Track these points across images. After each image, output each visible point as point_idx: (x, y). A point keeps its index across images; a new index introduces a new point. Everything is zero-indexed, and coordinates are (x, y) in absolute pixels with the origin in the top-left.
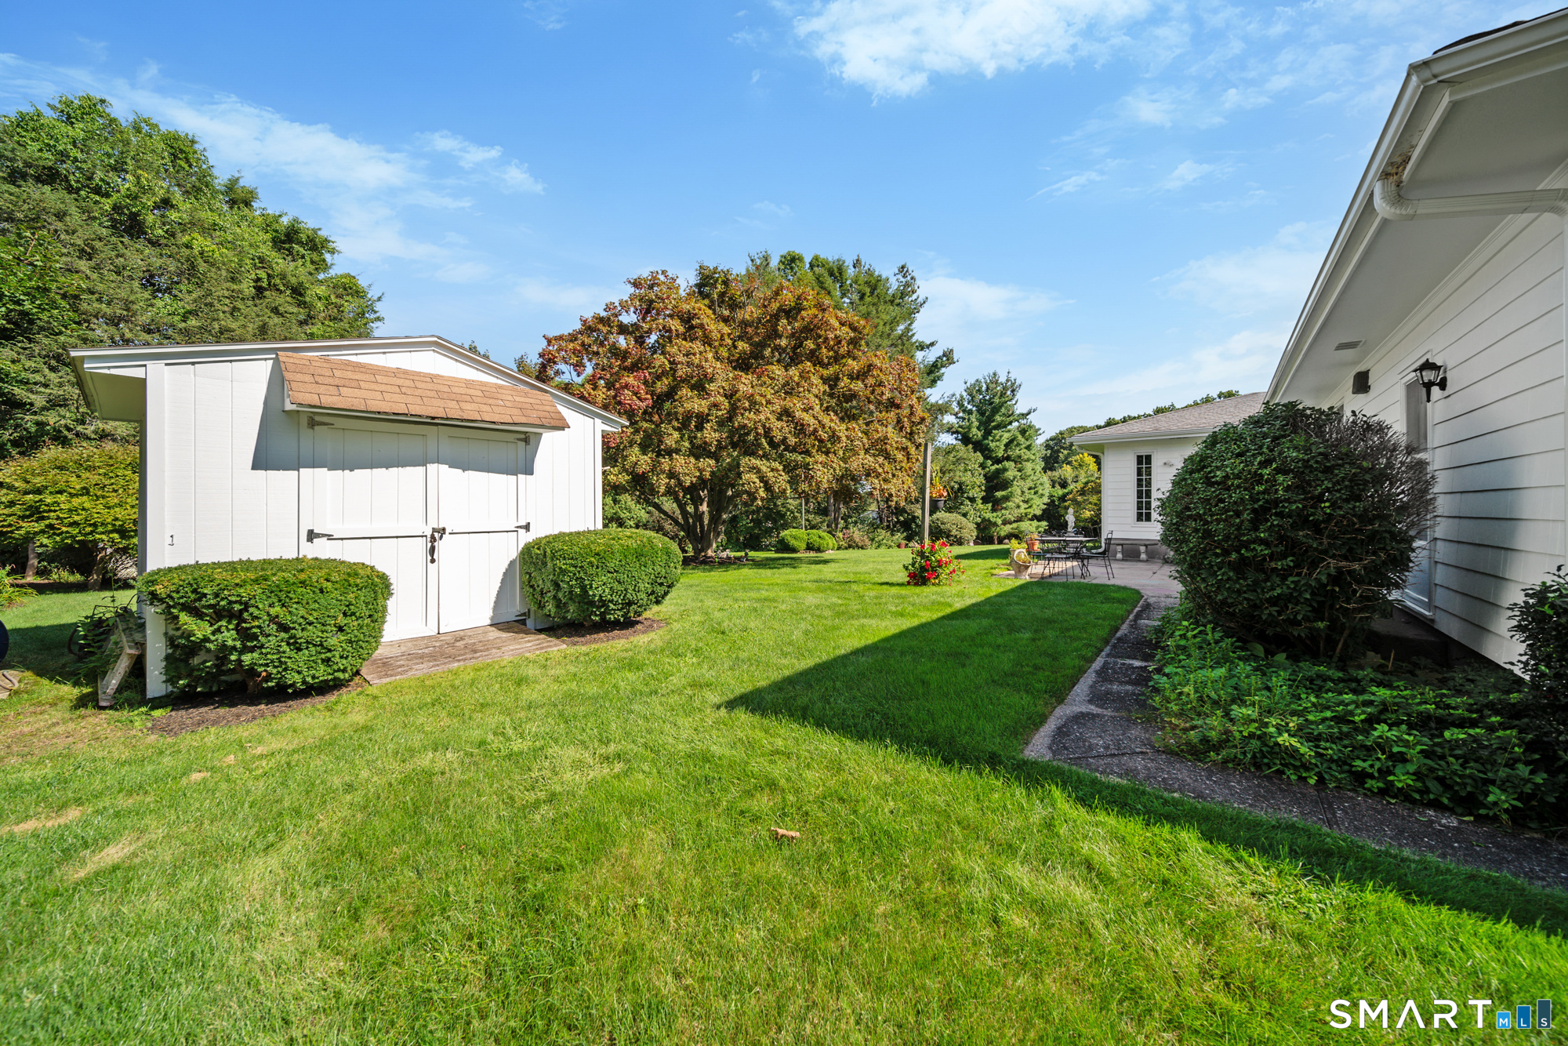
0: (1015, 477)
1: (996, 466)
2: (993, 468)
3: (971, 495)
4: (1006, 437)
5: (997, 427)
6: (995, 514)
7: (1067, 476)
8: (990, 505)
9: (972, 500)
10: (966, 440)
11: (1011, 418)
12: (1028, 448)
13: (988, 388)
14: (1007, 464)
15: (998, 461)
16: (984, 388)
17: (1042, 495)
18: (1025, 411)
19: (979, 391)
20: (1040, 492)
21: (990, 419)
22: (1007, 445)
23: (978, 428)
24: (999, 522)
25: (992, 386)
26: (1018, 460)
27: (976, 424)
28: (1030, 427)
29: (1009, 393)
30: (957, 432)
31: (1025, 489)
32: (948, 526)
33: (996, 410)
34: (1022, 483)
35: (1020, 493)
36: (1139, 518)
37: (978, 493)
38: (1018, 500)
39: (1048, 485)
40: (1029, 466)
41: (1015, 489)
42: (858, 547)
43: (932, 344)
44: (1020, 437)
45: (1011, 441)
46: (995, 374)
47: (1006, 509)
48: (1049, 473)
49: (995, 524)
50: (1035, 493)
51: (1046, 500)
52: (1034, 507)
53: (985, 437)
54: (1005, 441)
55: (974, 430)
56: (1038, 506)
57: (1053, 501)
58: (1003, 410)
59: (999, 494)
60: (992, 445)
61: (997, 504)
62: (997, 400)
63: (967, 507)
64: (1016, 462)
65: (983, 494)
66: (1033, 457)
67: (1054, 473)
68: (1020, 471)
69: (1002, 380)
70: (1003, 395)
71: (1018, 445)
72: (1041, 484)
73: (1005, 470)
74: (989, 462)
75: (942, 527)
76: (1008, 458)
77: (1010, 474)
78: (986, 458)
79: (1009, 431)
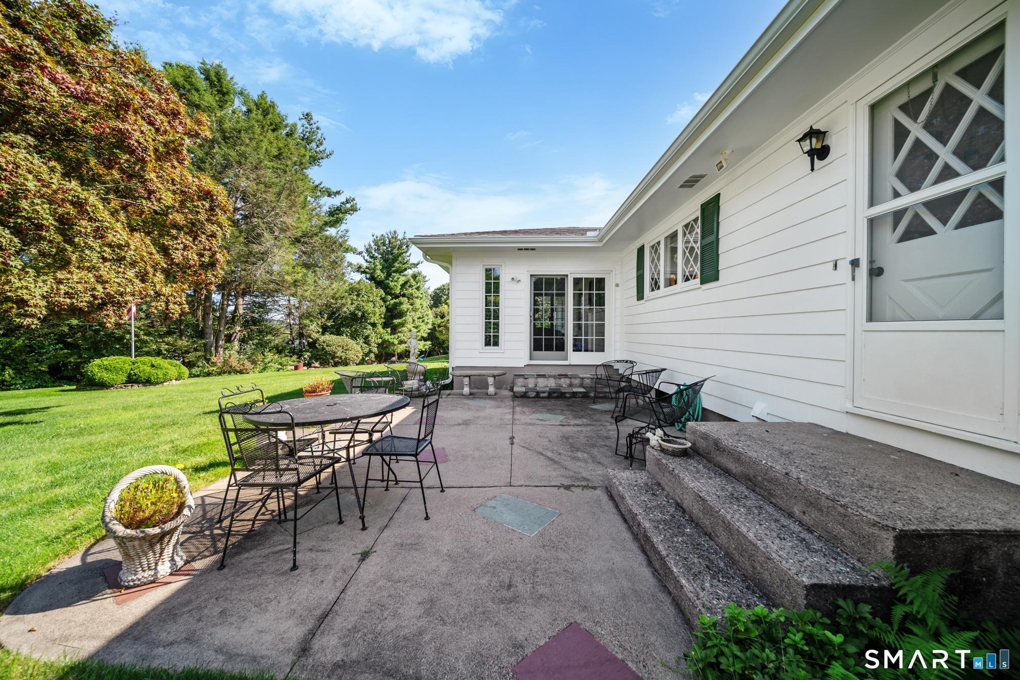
0: (408, 309)
1: (394, 300)
2: (392, 302)
3: (372, 321)
4: (402, 279)
5: (395, 272)
6: (392, 336)
7: (445, 311)
8: (389, 330)
9: (374, 325)
10: (372, 278)
11: (406, 266)
12: (418, 289)
13: (390, 242)
14: (402, 299)
15: (397, 297)
16: (387, 242)
17: (427, 323)
18: (416, 262)
19: (384, 245)
20: (426, 320)
21: (391, 266)
22: (403, 286)
23: (382, 270)
24: (396, 342)
25: (393, 240)
26: (410, 297)
27: (379, 267)
28: (419, 274)
29: (404, 247)
30: (364, 272)
31: (415, 318)
32: (333, 348)
33: (395, 259)
34: (413, 314)
35: (411, 321)
36: (487, 343)
37: (380, 321)
38: (410, 326)
39: (431, 316)
40: (418, 302)
41: (408, 318)
42: (236, 372)
43: (338, 193)
44: (412, 280)
45: (406, 283)
46: (395, 232)
47: (400, 332)
48: (434, 309)
49: (393, 344)
50: (423, 321)
51: (430, 326)
52: (422, 331)
53: (387, 278)
54: (401, 282)
55: (378, 272)
56: (425, 330)
57: (435, 327)
58: (400, 259)
59: (396, 321)
60: (392, 284)
61: (394, 330)
62: (396, 251)
63: (369, 331)
64: (409, 299)
65: (383, 320)
66: (421, 296)
67: (437, 309)
68: (412, 305)
69: (400, 237)
70: (400, 247)
71: (411, 286)
72: (427, 315)
73: (401, 303)
74: (389, 297)
75: (328, 349)
76: (404, 295)
77: (405, 307)
78: (387, 293)
79: (405, 275)
